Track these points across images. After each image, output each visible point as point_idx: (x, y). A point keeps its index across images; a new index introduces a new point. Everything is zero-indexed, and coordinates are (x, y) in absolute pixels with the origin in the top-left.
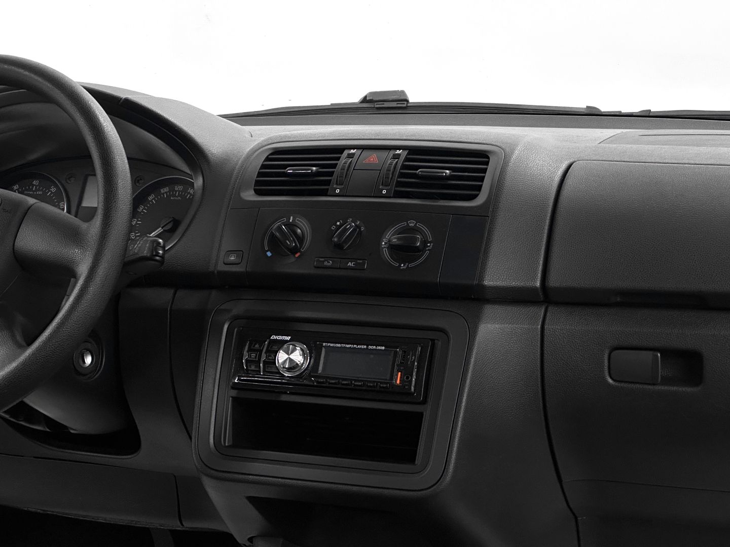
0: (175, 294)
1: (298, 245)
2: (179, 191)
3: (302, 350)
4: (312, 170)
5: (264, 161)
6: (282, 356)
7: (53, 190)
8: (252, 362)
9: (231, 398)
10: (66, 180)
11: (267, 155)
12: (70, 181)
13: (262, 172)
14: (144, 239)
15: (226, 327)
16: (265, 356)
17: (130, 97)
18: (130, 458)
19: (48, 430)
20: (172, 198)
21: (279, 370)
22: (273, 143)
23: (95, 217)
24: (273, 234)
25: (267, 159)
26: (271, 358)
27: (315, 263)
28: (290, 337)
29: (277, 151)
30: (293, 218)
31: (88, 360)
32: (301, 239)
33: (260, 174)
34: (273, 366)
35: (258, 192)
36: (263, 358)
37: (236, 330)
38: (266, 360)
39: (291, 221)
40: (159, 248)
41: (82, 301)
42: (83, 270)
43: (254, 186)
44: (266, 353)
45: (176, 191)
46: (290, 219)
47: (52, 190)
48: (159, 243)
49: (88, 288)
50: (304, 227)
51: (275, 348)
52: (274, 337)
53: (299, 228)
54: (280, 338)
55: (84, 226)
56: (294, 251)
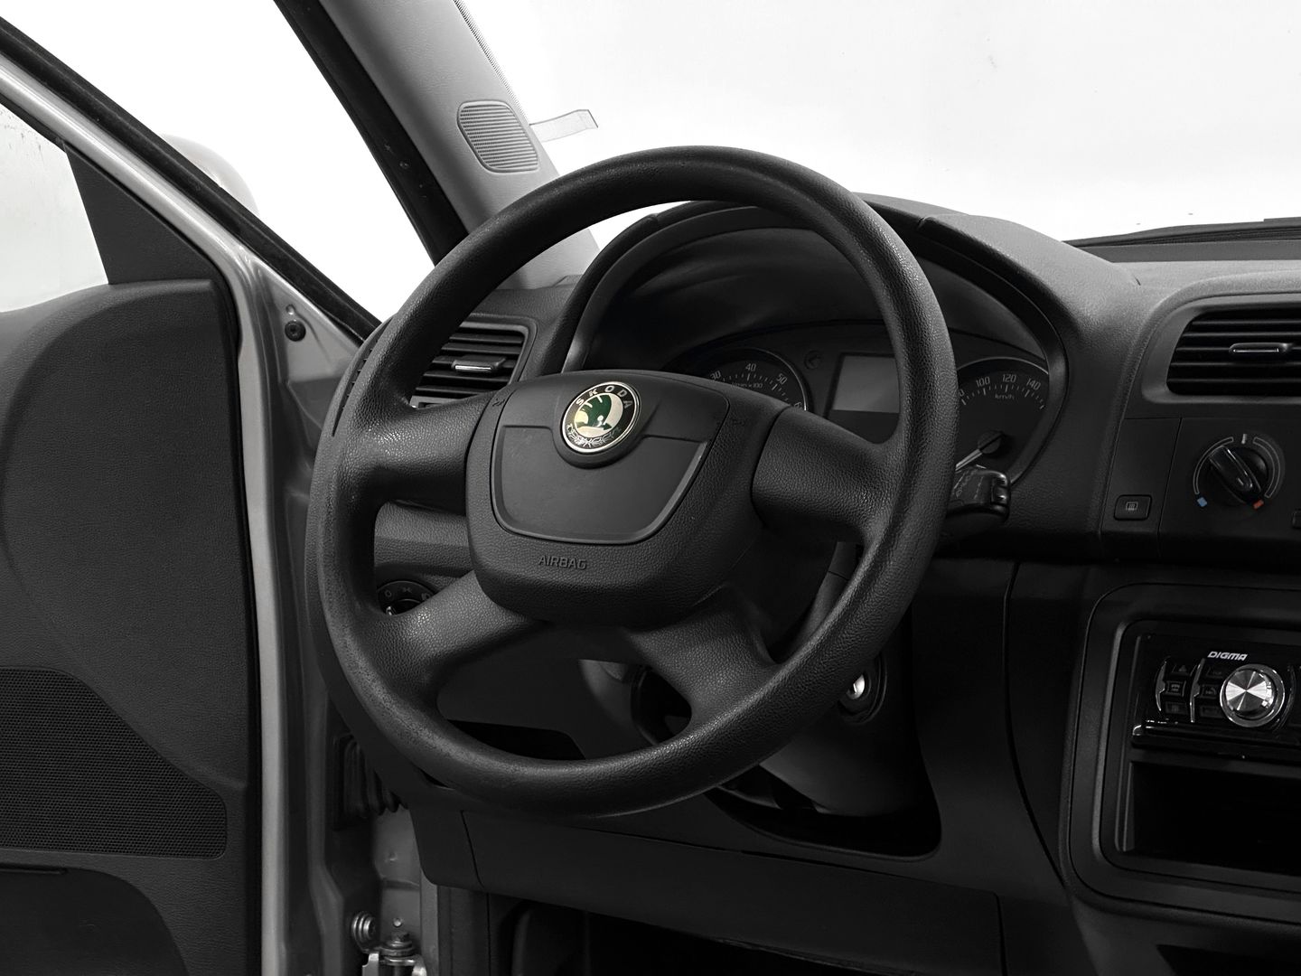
0: (1016, 570)
1: (1259, 487)
2: (1010, 385)
3: (1271, 679)
4: (1281, 349)
5: (1184, 332)
6: (1232, 691)
7: (782, 380)
8: (1174, 699)
9: (1131, 765)
10: (806, 365)
11: (1188, 321)
12: (812, 364)
13: (1181, 352)
14: (972, 474)
15: (1119, 633)
16: (1199, 688)
17: (936, 217)
18: (919, 861)
19: (777, 806)
20: (996, 396)
21: (1225, 715)
22: (1200, 299)
23: (896, 435)
24: (1211, 465)
25: (1190, 328)
26: (1210, 693)
27: (1294, 521)
28: (1246, 656)
29: (1210, 314)
30: (1248, 437)
31: (860, 687)
32: (1264, 477)
33: (1178, 356)
34: (1213, 707)
35: (1175, 389)
36: (1195, 693)
37: (1139, 638)
38: (1202, 696)
39: (1243, 442)
40: (1000, 489)
41: (876, 585)
42: (876, 530)
43: (1169, 377)
44: (1199, 683)
45: (1005, 384)
46: (1241, 439)
47: (780, 380)
48: (1001, 481)
49: (886, 561)
50: (1270, 452)
51: (1218, 674)
52: (1213, 655)
53: (1260, 456)
54: (1226, 656)
55: (875, 450)
56: (1252, 497)
